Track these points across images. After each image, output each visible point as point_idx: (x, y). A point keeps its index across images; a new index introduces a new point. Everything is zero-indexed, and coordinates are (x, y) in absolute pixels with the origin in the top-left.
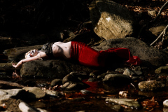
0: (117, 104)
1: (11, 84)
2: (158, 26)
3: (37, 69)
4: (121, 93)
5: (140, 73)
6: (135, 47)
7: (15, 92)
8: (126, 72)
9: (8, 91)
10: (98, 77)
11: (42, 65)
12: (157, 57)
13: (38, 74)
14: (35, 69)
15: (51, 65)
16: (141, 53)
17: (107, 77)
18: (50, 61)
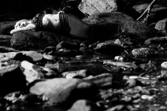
0: (116, 66)
1: (6, 48)
2: (141, 4)
3: (28, 39)
4: (117, 58)
5: (131, 43)
6: (122, 21)
7: (13, 54)
8: (117, 42)
9: (5, 54)
10: (90, 46)
11: (32, 35)
12: (144, 31)
13: (29, 44)
14: (26, 38)
15: (41, 35)
16: (129, 26)
17: (100, 45)
18: (40, 32)
